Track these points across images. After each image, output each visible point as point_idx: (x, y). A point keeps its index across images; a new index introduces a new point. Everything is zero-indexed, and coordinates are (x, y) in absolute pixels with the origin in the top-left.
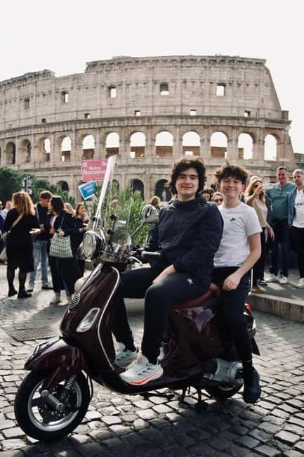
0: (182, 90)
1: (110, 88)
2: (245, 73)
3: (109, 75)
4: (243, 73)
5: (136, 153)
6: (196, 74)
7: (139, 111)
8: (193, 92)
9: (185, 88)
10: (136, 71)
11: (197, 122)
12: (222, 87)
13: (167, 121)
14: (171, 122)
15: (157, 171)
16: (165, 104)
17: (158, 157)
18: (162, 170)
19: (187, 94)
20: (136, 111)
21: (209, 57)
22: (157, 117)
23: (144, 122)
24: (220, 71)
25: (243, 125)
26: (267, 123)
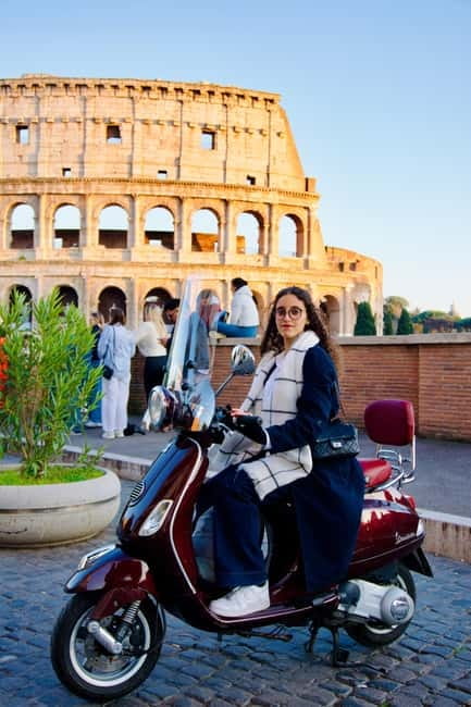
0: (143, 137)
1: (19, 128)
2: (246, 114)
3: (16, 105)
4: (243, 114)
5: (65, 240)
6: (167, 113)
7: (69, 170)
8: (161, 142)
9: (149, 133)
10: (64, 101)
11: (168, 191)
12: (210, 137)
13: (119, 187)
14: (125, 189)
15: (101, 271)
16: (115, 159)
17: (103, 247)
18: (109, 269)
19: (153, 144)
20: (65, 170)
21: (188, 85)
22: (101, 180)
23: (79, 188)
24: (207, 110)
25: (245, 199)
26: (282, 197)
